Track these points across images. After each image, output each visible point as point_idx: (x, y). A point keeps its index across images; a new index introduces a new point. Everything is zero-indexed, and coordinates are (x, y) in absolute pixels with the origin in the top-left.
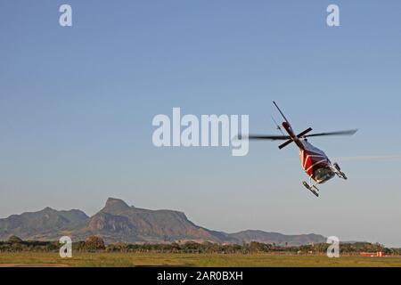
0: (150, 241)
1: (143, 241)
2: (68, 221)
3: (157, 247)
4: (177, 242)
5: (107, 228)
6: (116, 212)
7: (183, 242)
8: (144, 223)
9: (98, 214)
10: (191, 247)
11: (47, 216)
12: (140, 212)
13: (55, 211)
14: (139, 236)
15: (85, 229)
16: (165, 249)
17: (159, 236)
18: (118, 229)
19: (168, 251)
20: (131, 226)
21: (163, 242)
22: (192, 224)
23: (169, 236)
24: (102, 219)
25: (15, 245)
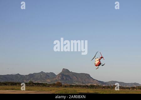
0: (77, 84)
1: (75, 84)
2: (49, 76)
3: (80, 86)
4: (87, 84)
5: (62, 79)
6: (66, 74)
7: (89, 84)
8: (75, 77)
9: (59, 74)
10: (92, 87)
11: (42, 74)
12: (74, 74)
13: (44, 73)
14: (74, 82)
15: (55, 79)
16: (83, 87)
17: (80, 82)
18: (66, 79)
20: (71, 79)
21: (82, 84)
22: (92, 78)
23: (84, 82)
24: (61, 76)
25: (31, 84)
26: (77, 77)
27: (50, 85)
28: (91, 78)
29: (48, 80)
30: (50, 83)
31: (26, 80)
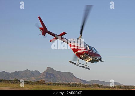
0: (61, 82)
1: (58, 82)
2: (34, 74)
3: (63, 84)
4: (70, 83)
5: (47, 77)
6: (50, 72)
7: (72, 83)
8: (59, 76)
9: (44, 72)
10: (74, 85)
11: (27, 72)
12: (58, 72)
13: (30, 71)
14: (57, 80)
15: (40, 77)
16: (66, 85)
17: (64, 81)
18: (50, 78)
19: (66, 86)
20: (55, 77)
21: (65, 83)
23: (67, 81)
24: (45, 74)
25: (16, 81)
26: (60, 76)
27: (34, 82)
28: (75, 76)
29: (32, 78)
30: (35, 80)
31: (11, 77)
